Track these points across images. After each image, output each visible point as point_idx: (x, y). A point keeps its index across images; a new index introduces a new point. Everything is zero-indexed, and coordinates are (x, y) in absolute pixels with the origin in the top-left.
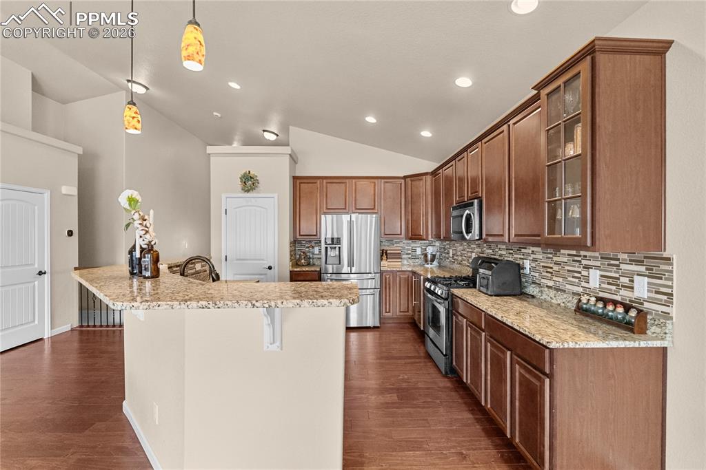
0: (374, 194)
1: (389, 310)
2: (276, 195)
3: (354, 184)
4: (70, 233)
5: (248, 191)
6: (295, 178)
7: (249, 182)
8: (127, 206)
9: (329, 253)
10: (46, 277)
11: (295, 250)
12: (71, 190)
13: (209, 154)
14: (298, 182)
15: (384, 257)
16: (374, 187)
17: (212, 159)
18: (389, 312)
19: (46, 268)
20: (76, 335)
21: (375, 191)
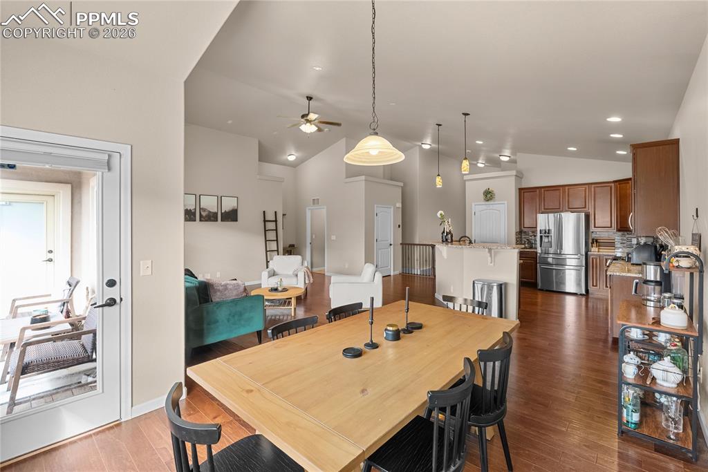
0: (585, 197)
1: (596, 284)
2: (506, 202)
3: (567, 190)
4: (399, 226)
5: (488, 200)
6: (520, 190)
7: (488, 195)
8: (440, 217)
9: (543, 240)
10: (392, 246)
11: (521, 237)
12: (399, 205)
13: (465, 181)
14: (522, 192)
15: (595, 245)
16: (585, 192)
17: (467, 183)
18: (596, 286)
19: (392, 243)
20: (400, 278)
21: (585, 194)
